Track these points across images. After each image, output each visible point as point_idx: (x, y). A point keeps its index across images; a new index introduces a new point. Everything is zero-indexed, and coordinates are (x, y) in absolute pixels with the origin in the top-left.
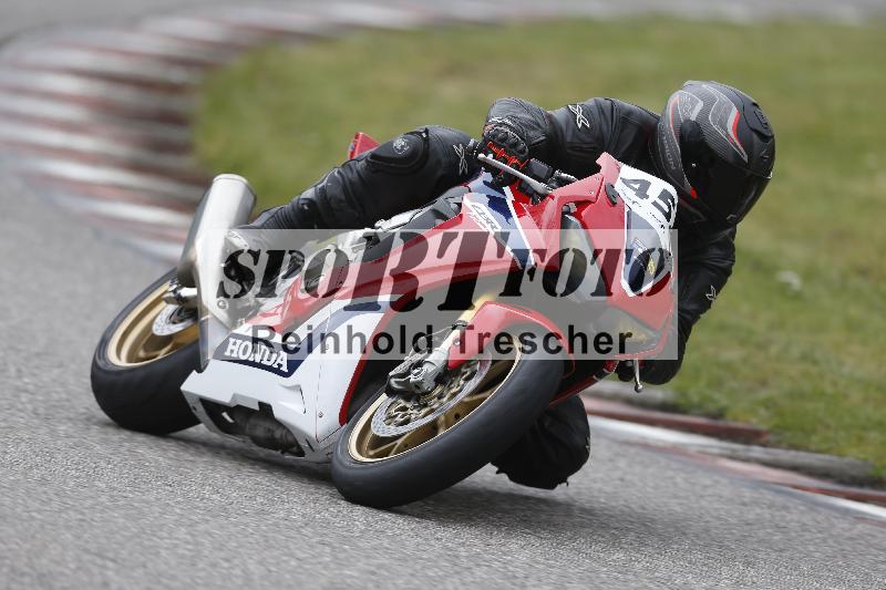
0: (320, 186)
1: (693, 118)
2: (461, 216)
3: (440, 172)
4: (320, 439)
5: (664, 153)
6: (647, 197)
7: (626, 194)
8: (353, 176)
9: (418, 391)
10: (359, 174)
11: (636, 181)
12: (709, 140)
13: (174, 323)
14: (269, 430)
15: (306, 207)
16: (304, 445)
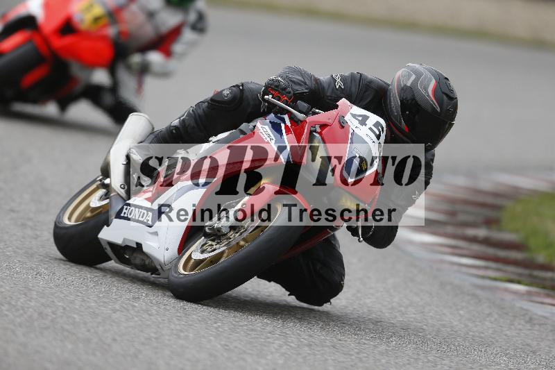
0: (182, 118)
1: (409, 84)
2: (254, 133)
4: (166, 263)
5: (390, 105)
6: (366, 125)
7: (352, 123)
8: (200, 111)
9: (219, 234)
10: (203, 110)
11: (360, 116)
12: (417, 99)
14: (143, 260)
15: (174, 131)
16: (159, 267)
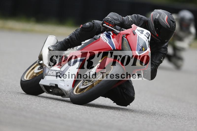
0: (70, 35)
1: (157, 18)
2: (100, 39)
3: (97, 30)
4: (68, 91)
5: (150, 26)
6: (143, 34)
7: (138, 33)
10: (79, 32)
11: (140, 30)
13: (39, 70)
14: (58, 91)
15: (67, 41)
16: (65, 93)
